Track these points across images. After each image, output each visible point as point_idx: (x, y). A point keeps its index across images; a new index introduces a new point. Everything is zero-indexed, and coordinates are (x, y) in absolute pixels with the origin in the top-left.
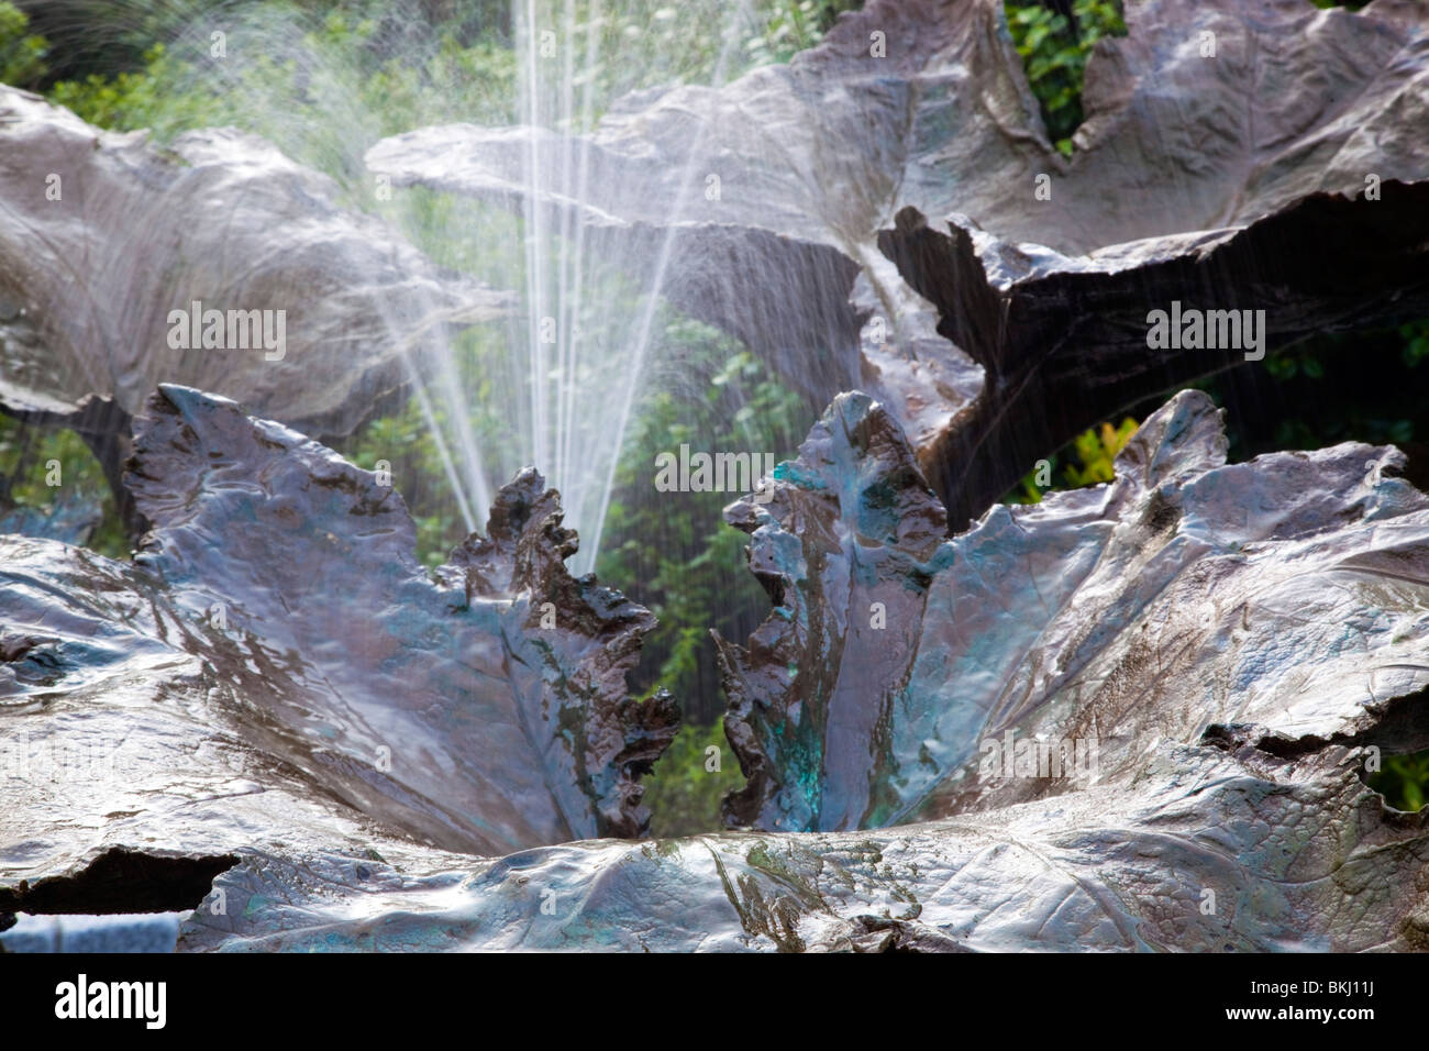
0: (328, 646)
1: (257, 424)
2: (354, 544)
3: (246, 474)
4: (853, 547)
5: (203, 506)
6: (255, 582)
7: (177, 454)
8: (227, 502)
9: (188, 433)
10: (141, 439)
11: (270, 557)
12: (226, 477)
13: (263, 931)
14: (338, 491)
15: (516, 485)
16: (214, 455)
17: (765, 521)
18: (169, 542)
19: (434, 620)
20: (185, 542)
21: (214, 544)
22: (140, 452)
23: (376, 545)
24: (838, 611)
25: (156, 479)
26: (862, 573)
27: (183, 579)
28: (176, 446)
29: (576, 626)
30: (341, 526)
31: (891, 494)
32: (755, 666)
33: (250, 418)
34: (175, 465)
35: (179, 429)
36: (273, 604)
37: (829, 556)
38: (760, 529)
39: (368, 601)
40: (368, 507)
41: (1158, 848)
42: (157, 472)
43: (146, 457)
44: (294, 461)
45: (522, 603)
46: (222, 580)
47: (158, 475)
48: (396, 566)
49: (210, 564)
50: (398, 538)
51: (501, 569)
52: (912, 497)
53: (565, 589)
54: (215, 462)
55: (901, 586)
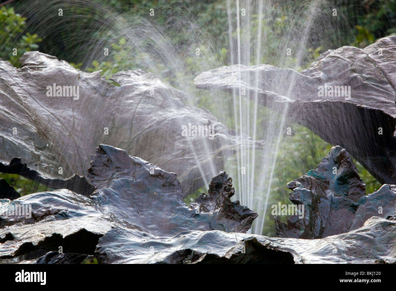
0: (153, 226)
1: (132, 158)
2: (163, 196)
3: (127, 174)
4: (332, 197)
5: (113, 183)
6: (129, 206)
7: (105, 167)
8: (121, 182)
9: (109, 160)
10: (93, 162)
11: (135, 199)
12: (121, 174)
13: (119, 242)
14: (158, 179)
15: (218, 177)
16: (117, 168)
17: (299, 186)
18: (102, 194)
19: (187, 219)
20: (107, 193)
21: (117, 194)
22: (93, 166)
23: (169, 196)
24: (324, 217)
25: (98, 175)
26: (334, 206)
27: (106, 204)
28: (105, 164)
29: (232, 218)
30: (158, 190)
31: (347, 180)
32: (289, 229)
33: (129, 156)
34: (104, 171)
35: (106, 159)
36: (135, 213)
37: (322, 199)
38: (296, 188)
39: (166, 213)
40: (168, 185)
41: (355, 236)
42: (98, 173)
43: (95, 168)
44: (144, 169)
45: (216, 212)
46: (118, 205)
47: (99, 174)
48: (176, 202)
49: (114, 200)
50: (178, 194)
51: (211, 205)
52: (354, 181)
53: (229, 206)
54: (117, 170)
55: (347, 210)
